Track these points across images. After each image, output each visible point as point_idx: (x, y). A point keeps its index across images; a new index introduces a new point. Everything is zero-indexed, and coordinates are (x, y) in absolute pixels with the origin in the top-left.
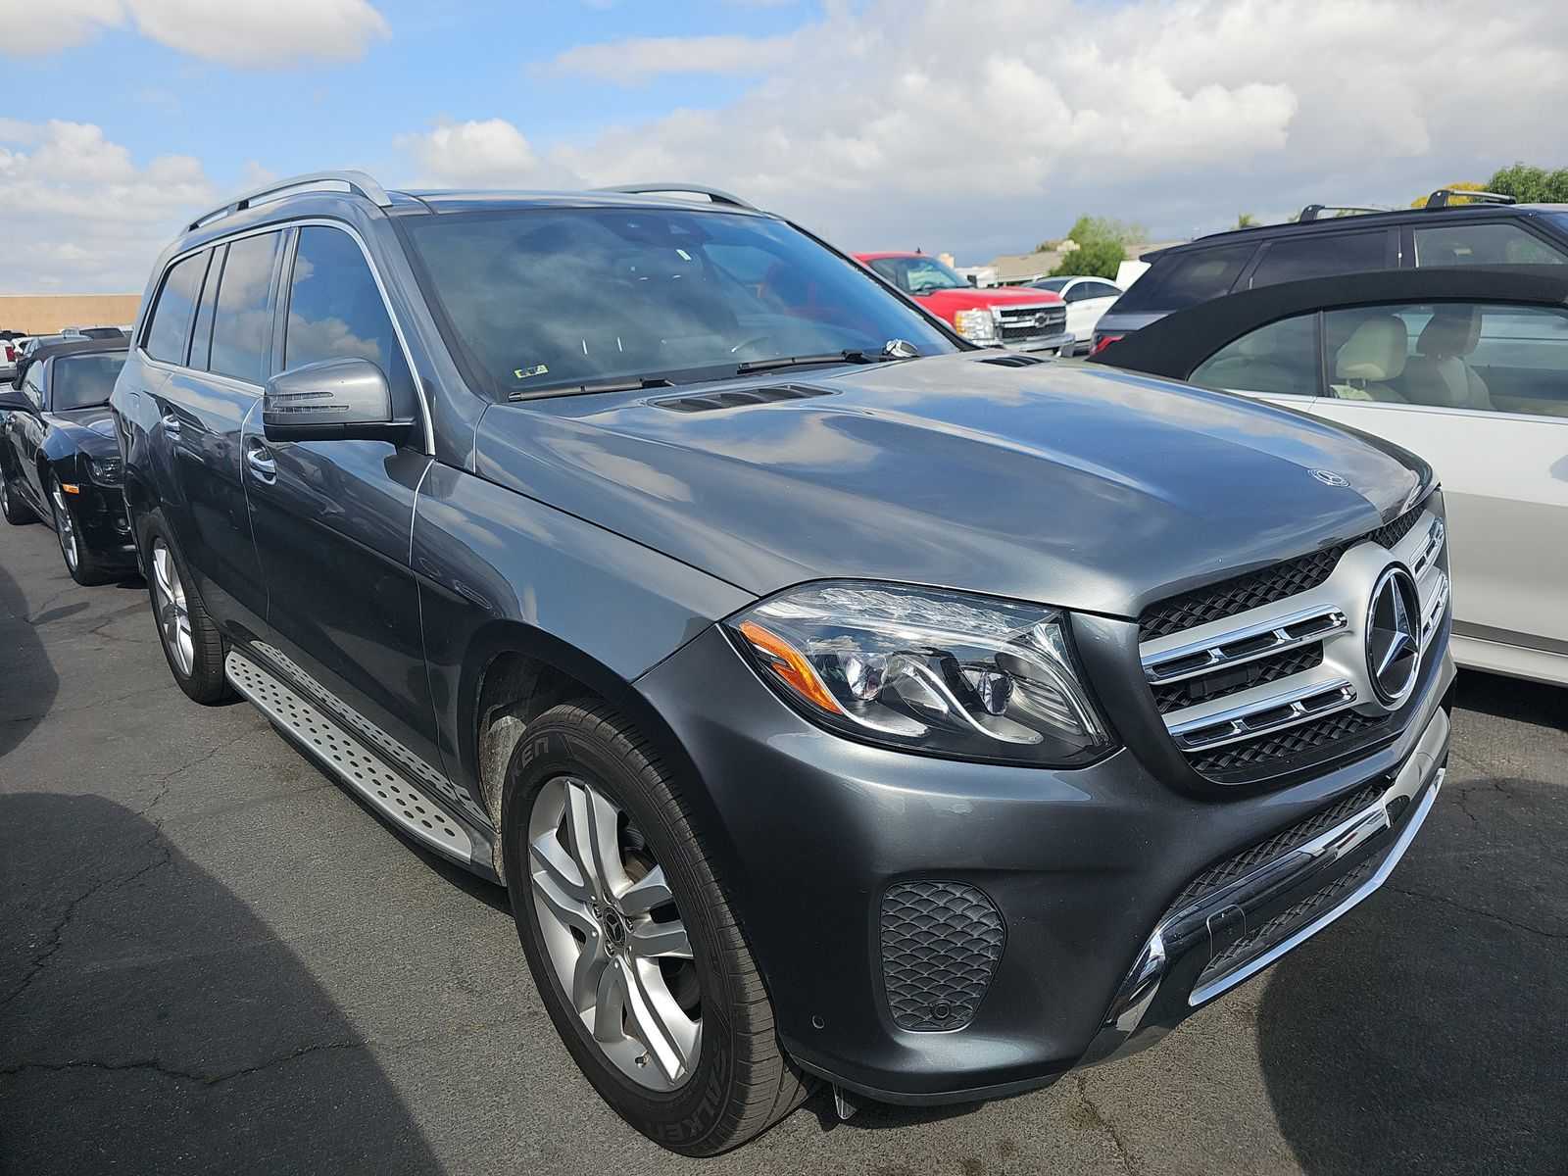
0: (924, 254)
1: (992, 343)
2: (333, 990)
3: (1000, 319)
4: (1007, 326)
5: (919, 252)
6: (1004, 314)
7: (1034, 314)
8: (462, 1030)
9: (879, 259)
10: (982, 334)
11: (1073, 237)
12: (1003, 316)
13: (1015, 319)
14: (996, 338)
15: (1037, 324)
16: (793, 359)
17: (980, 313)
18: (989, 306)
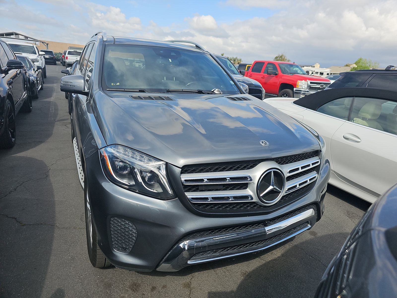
0: (295, 64)
1: (306, 90)
2: (57, 213)
3: (309, 84)
4: (312, 86)
5: (294, 63)
6: (311, 83)
7: (320, 84)
8: (75, 228)
9: (281, 64)
10: (304, 87)
11: (356, 63)
12: (310, 83)
13: (316, 85)
14: (307, 89)
15: (321, 87)
16: (182, 90)
17: (304, 82)
18: (307, 80)
